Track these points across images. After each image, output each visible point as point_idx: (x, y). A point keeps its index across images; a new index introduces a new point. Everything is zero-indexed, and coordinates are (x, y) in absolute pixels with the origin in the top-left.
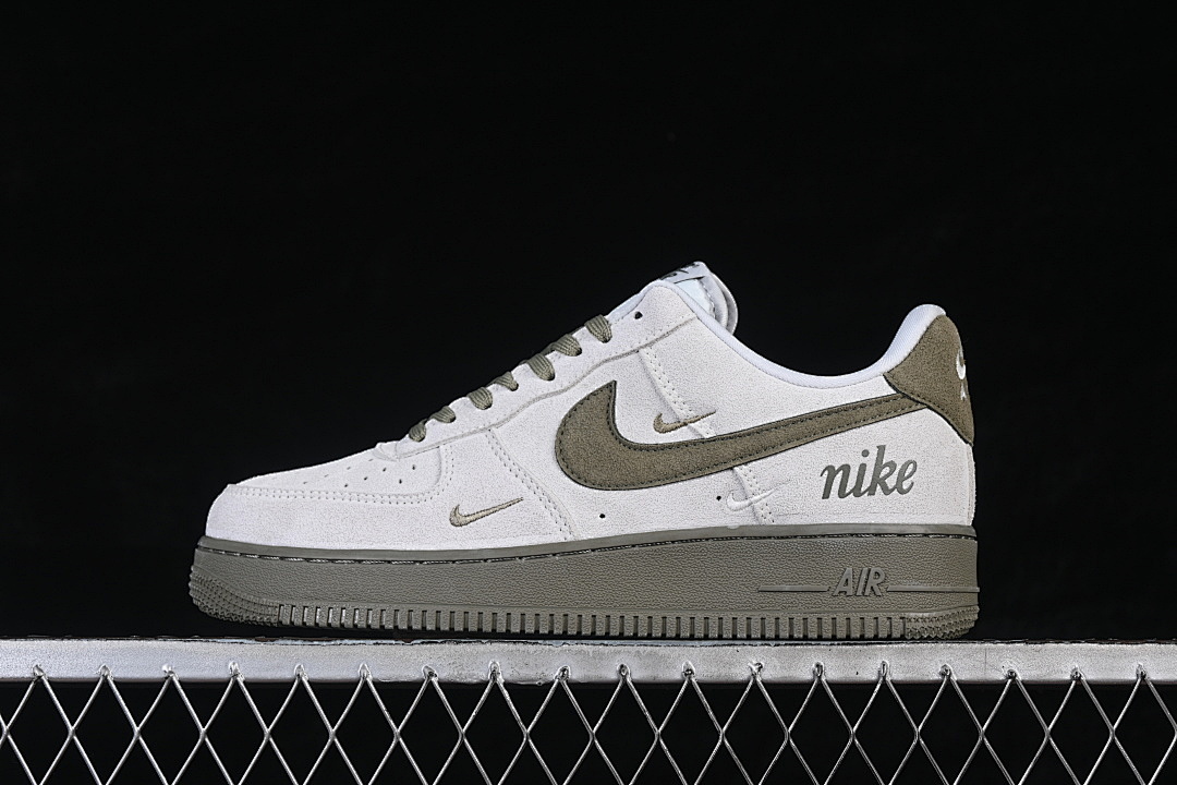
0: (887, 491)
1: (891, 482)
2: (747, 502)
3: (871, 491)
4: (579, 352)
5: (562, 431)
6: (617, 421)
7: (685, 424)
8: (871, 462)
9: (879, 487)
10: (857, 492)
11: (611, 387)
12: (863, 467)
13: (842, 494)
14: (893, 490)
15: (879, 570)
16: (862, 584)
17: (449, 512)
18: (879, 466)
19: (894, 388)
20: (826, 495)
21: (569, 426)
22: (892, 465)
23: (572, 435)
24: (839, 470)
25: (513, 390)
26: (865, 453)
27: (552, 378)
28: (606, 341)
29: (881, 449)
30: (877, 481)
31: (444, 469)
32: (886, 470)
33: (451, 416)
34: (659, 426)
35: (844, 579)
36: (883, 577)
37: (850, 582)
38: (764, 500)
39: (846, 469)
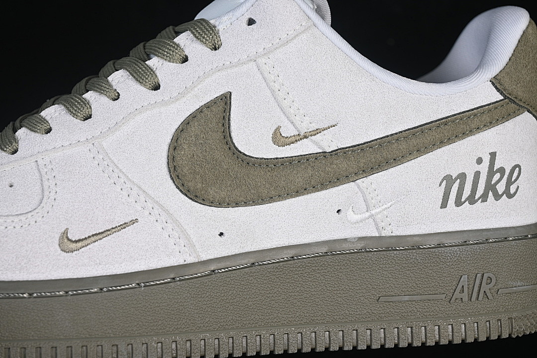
0: (497, 197)
1: (501, 188)
2: (367, 214)
3: (484, 198)
4: (185, 60)
5: (175, 146)
6: (233, 134)
7: (306, 137)
8: (484, 168)
9: (491, 194)
10: (472, 200)
11: (225, 100)
12: (477, 174)
13: (458, 203)
14: (502, 195)
15: (491, 275)
16: (476, 289)
17: (57, 236)
18: (491, 173)
19: (502, 93)
20: (444, 205)
21: (181, 141)
22: (502, 170)
23: (186, 150)
24: (456, 179)
25: (115, 100)
26: (479, 161)
27: (157, 87)
28: (216, 49)
29: (493, 155)
30: (490, 187)
31: (46, 188)
32: (497, 176)
33: (46, 127)
34: (278, 139)
35: (460, 286)
36: (494, 281)
37: (466, 289)
38: (385, 212)
39: (462, 177)
